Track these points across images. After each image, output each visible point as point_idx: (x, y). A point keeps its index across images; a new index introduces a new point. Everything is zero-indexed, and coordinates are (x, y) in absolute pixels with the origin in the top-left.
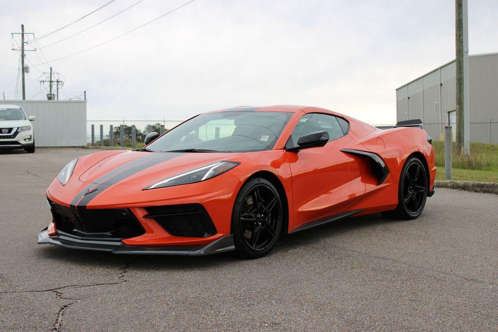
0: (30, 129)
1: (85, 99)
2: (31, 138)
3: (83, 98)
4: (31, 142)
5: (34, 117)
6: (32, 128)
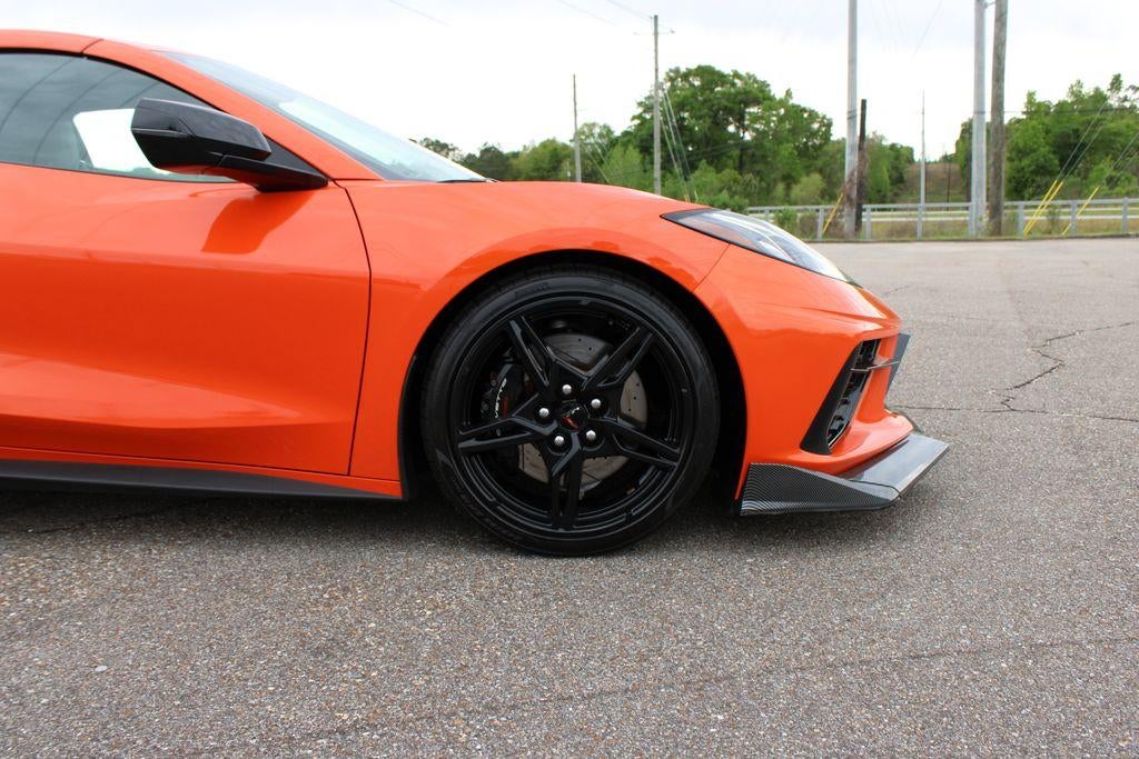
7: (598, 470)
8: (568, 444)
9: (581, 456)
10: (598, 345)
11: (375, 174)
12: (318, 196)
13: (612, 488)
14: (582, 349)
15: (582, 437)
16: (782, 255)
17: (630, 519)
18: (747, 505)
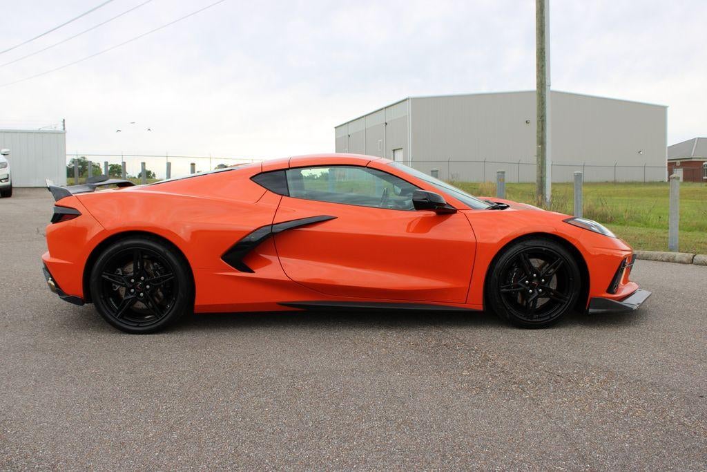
0: (5, 167)
1: (64, 129)
2: (7, 178)
3: (60, 128)
4: (8, 183)
5: (8, 150)
6: (8, 164)
7: (541, 302)
8: (533, 292)
9: (537, 297)
10: (542, 262)
11: (469, 208)
12: (454, 215)
13: (545, 308)
14: (536, 263)
15: (538, 291)
16: (598, 231)
17: (551, 318)
18: (590, 310)
